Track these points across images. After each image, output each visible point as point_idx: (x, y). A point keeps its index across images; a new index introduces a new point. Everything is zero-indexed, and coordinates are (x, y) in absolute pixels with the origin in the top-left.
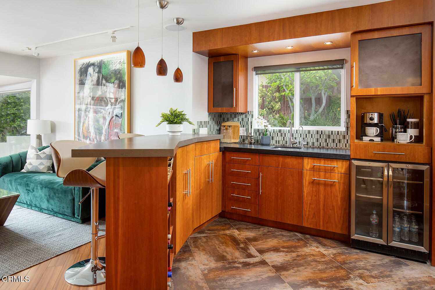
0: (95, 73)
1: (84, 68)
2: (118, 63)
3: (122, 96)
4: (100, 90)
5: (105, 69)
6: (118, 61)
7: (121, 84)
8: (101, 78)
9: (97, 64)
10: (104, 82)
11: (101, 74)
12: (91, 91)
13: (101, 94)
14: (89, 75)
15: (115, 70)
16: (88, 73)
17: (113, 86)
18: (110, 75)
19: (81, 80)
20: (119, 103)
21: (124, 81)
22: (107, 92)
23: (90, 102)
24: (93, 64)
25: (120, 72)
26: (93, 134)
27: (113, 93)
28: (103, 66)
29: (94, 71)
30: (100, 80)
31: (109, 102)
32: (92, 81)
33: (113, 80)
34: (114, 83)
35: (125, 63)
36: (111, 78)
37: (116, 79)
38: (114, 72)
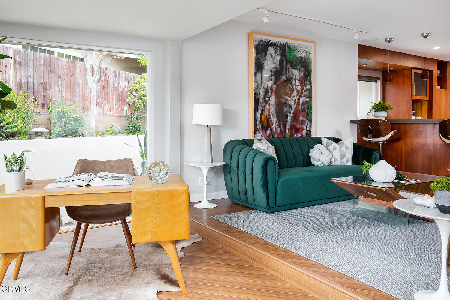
0: (277, 55)
1: (262, 45)
2: (303, 51)
3: (308, 84)
4: (284, 75)
5: (290, 53)
6: (304, 50)
7: (306, 73)
8: (285, 63)
9: (280, 46)
10: (289, 67)
11: (285, 57)
12: (273, 74)
13: (285, 79)
14: (270, 55)
15: (300, 57)
16: (268, 53)
17: (299, 73)
18: (296, 61)
19: (258, 59)
20: (304, 92)
21: (309, 71)
22: (293, 79)
23: (272, 86)
24: (274, 45)
25: (305, 61)
26: (276, 123)
27: (299, 81)
28: (288, 50)
29: (276, 52)
30: (284, 64)
31: (295, 89)
32: (274, 63)
33: (298, 67)
34: (300, 70)
35: (310, 53)
36: (297, 65)
37: (302, 67)
38: (300, 59)
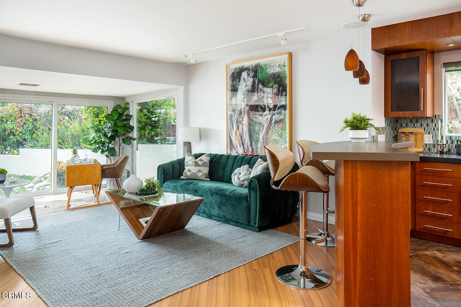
0: (249, 77)
1: (237, 72)
2: (277, 66)
3: (282, 100)
4: (255, 95)
5: (261, 73)
6: (278, 64)
7: (281, 88)
8: (256, 83)
9: (252, 68)
10: (260, 86)
11: (257, 78)
12: (245, 96)
13: (257, 99)
14: (243, 80)
15: (273, 73)
16: (242, 78)
17: (271, 90)
18: (268, 79)
19: (234, 86)
20: (278, 109)
21: (285, 85)
22: (265, 97)
23: (244, 108)
24: (247, 69)
25: (279, 76)
26: (248, 142)
27: (271, 98)
28: (259, 70)
29: (249, 75)
30: (256, 85)
31: (267, 107)
32: (246, 86)
33: (271, 85)
34: (272, 87)
35: (285, 66)
36: (269, 82)
37: (275, 83)
38: (272, 76)
